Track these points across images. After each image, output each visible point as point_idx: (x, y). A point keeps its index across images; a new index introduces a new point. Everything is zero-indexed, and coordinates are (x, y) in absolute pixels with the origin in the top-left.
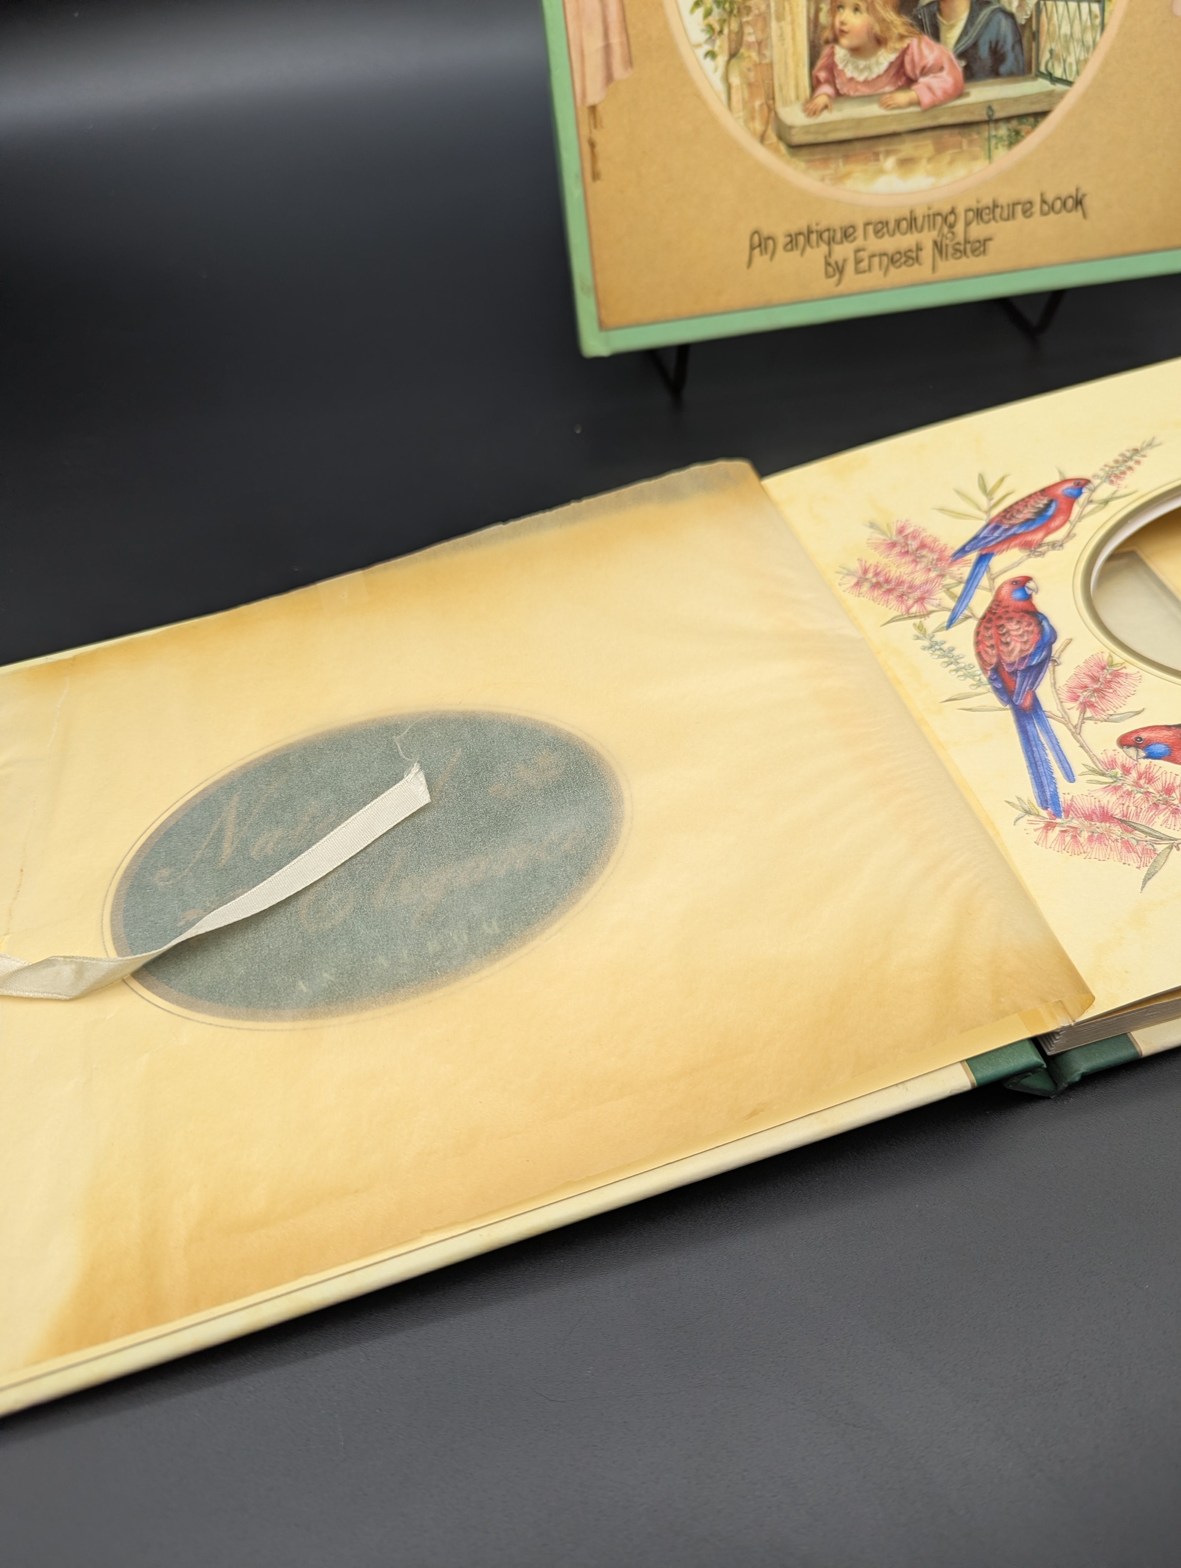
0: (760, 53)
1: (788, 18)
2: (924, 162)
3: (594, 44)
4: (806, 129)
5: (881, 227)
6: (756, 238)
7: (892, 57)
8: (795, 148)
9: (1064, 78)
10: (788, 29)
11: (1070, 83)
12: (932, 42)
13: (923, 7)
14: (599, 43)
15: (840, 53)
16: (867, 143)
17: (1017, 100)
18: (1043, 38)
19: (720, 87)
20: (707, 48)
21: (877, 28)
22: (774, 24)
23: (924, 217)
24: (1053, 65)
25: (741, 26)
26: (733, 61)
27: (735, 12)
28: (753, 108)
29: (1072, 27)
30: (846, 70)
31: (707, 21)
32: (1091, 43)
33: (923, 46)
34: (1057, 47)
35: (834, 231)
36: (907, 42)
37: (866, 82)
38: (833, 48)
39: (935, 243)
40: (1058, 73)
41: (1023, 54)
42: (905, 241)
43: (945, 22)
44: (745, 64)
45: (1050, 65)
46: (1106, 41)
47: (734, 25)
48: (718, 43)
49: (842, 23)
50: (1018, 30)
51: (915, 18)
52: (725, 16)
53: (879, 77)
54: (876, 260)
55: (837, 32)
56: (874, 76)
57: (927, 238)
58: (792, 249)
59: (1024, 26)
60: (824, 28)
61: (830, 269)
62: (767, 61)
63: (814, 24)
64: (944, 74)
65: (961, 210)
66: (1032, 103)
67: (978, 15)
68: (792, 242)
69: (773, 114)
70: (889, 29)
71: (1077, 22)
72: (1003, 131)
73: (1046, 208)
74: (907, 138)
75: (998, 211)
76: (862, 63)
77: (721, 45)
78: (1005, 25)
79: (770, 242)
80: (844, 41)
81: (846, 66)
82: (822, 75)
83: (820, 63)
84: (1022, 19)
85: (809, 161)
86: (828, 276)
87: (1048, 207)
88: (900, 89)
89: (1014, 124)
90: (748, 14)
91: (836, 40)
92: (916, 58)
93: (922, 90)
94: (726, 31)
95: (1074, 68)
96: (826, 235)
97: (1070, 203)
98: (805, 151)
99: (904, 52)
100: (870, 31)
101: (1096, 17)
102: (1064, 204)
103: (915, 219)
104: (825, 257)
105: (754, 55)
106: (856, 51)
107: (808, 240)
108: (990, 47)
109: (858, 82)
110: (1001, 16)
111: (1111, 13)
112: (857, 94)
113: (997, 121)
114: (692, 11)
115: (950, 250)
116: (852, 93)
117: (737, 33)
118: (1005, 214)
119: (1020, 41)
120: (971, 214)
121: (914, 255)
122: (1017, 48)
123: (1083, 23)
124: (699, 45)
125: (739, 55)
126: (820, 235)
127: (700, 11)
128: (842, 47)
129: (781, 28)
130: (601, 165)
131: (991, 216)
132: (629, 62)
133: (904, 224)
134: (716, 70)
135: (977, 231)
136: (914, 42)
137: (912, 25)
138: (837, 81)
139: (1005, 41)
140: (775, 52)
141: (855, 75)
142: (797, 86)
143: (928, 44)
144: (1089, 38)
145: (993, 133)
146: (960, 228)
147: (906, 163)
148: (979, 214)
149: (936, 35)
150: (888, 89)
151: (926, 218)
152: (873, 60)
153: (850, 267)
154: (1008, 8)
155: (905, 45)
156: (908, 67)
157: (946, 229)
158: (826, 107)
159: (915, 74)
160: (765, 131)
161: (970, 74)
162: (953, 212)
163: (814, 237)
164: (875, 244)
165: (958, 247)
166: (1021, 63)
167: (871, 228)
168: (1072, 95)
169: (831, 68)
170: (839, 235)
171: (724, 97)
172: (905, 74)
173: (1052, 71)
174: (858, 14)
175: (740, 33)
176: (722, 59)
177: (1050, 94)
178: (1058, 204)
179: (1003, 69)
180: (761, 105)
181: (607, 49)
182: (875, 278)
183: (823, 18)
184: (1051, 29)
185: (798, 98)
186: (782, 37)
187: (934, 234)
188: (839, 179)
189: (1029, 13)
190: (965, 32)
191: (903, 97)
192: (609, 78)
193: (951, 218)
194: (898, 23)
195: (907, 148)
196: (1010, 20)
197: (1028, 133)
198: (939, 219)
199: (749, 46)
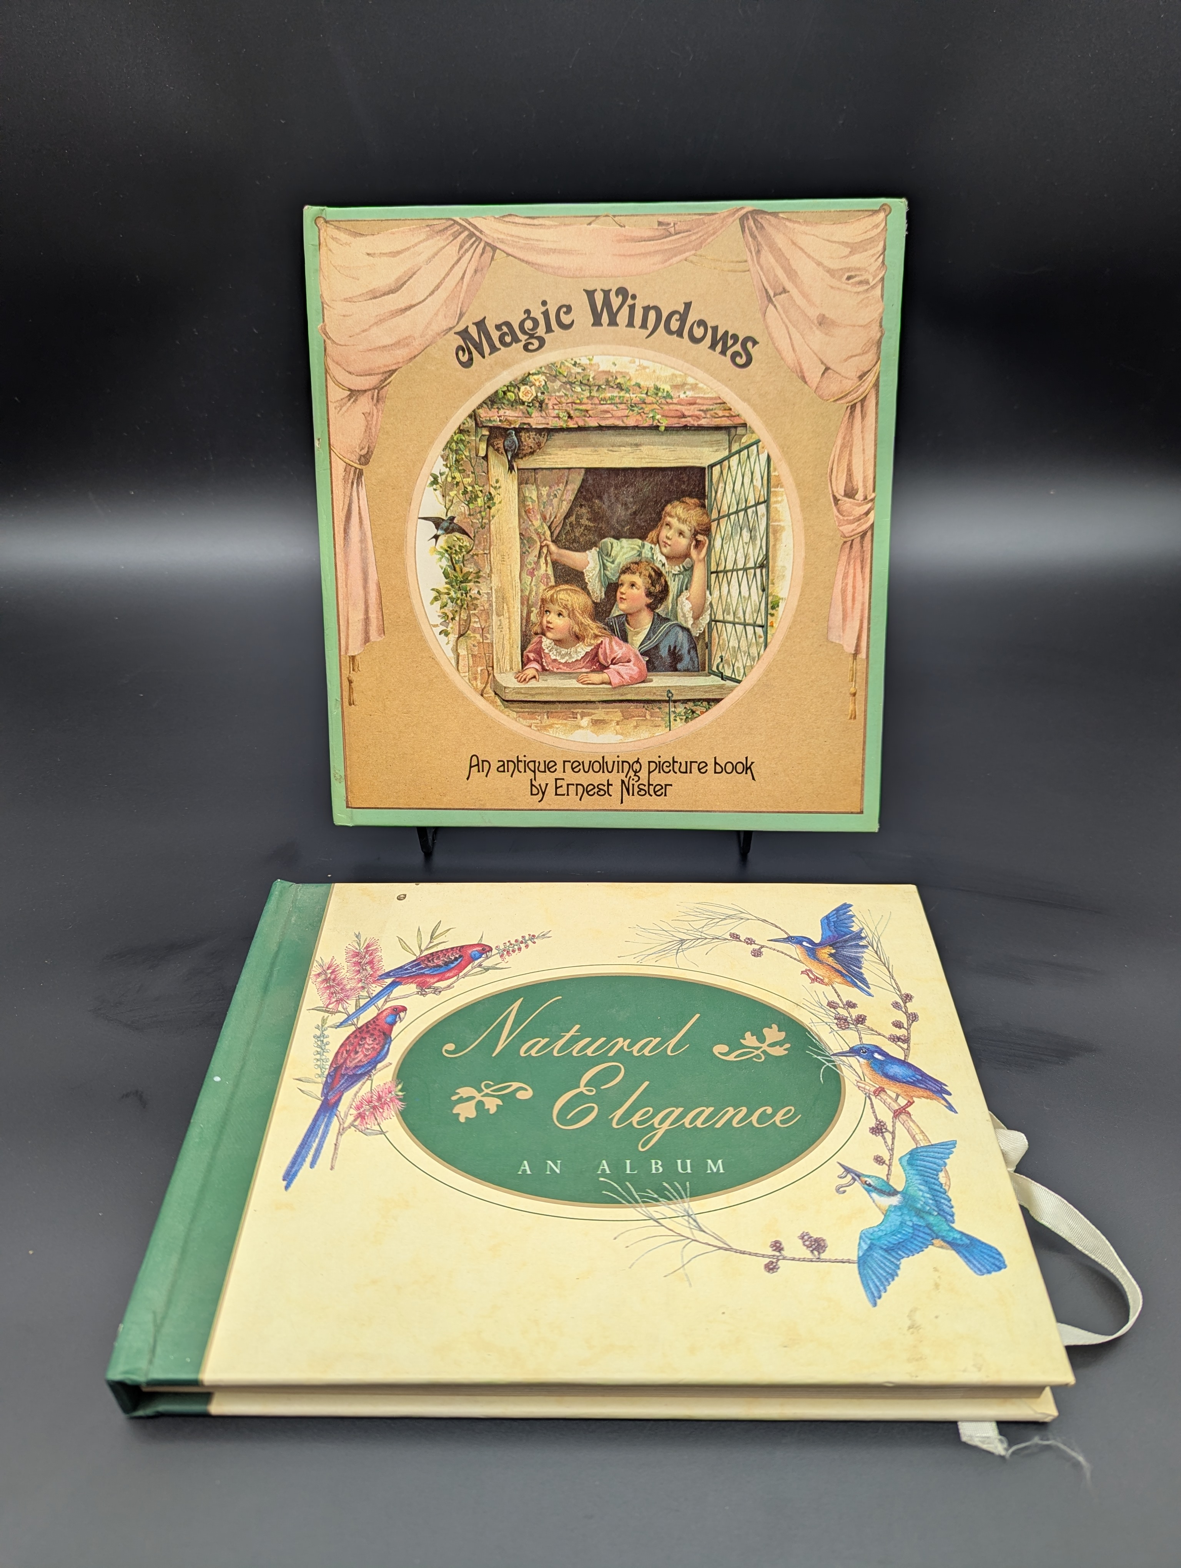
0: (482, 636)
1: (506, 615)
2: (614, 724)
3: (357, 616)
4: (518, 691)
5: (576, 766)
6: (475, 760)
7: (589, 649)
8: (508, 702)
9: (733, 676)
10: (505, 622)
11: (739, 682)
12: (622, 642)
13: (614, 617)
14: (361, 616)
15: (546, 643)
16: (566, 705)
17: (692, 688)
18: (714, 649)
19: (451, 655)
20: (443, 628)
21: (576, 628)
22: (494, 617)
23: (614, 762)
24: (723, 667)
25: (469, 616)
26: (461, 639)
27: (465, 606)
28: (477, 671)
29: (739, 642)
30: (551, 653)
31: (443, 610)
32: (756, 655)
33: (613, 643)
34: (726, 656)
35: (539, 762)
36: (601, 639)
37: (566, 664)
38: (541, 637)
39: (623, 782)
40: (728, 673)
41: (697, 657)
42: (600, 778)
43: (632, 629)
44: (470, 642)
45: (720, 667)
46: (768, 656)
47: (464, 616)
48: (451, 625)
49: (548, 622)
50: (693, 642)
51: (607, 624)
52: (458, 609)
53: (576, 661)
54: (572, 789)
55: (545, 628)
56: (574, 660)
57: (616, 778)
58: (504, 771)
59: (698, 638)
60: (534, 624)
61: (535, 791)
62: (489, 641)
63: (526, 621)
64: (631, 664)
65: (644, 762)
66: (706, 692)
67: (659, 627)
68: (503, 767)
69: (491, 676)
70: (586, 629)
71: (743, 639)
72: (680, 709)
73: (718, 769)
74: (600, 705)
75: (677, 766)
76: (564, 651)
77: (453, 627)
78: (682, 637)
79: (486, 764)
80: (549, 634)
81: (550, 651)
82: (532, 656)
83: (530, 647)
84: (696, 633)
85: (517, 712)
86: (532, 794)
87: (720, 768)
88: (593, 671)
89: (690, 705)
90: (475, 609)
91: (543, 634)
92: (608, 651)
93: (611, 674)
94: (457, 618)
95: (742, 671)
96: (531, 765)
97: (740, 768)
98: (516, 705)
99: (599, 646)
100: (570, 630)
101: (760, 637)
102: (734, 768)
103: (606, 763)
104: (531, 780)
105: (478, 636)
106: (558, 642)
107: (516, 766)
108: (669, 650)
109: (560, 663)
110: (678, 629)
111: (773, 635)
112: (559, 671)
113: (675, 701)
114: (432, 603)
115: (636, 790)
116: (555, 670)
117: (465, 621)
118: (683, 769)
119: (695, 648)
120: (653, 766)
121: (605, 788)
122: (692, 652)
123: (749, 641)
124: (437, 626)
125: (466, 635)
126: (526, 765)
127: (438, 604)
128: (548, 638)
129: (500, 620)
130: (355, 696)
131: (671, 768)
132: (382, 631)
133: (596, 767)
134: (448, 643)
135: (658, 778)
136: (607, 640)
137: (605, 629)
138: (543, 660)
139: (682, 646)
140: (495, 636)
141: (558, 658)
142: (511, 661)
143: (616, 642)
144: (754, 651)
145: (673, 709)
146: (643, 774)
147: (597, 723)
148: (660, 766)
149: (625, 639)
150: (584, 670)
151: (616, 763)
152: (573, 649)
153: (551, 790)
154: (685, 625)
155: (599, 642)
156: (601, 657)
157: (631, 773)
158: (534, 677)
159: (608, 663)
160: (485, 687)
161: (652, 667)
162: (637, 762)
163: (521, 765)
164: (571, 777)
165: (641, 787)
166: (696, 662)
167: (568, 765)
168: (739, 691)
169: (539, 652)
170: (542, 768)
171: (454, 662)
172: (598, 661)
173: (722, 671)
174: (561, 617)
175: (468, 621)
176: (453, 637)
177: (721, 687)
178: (729, 768)
179: (679, 666)
180: (481, 670)
181: (367, 620)
182: (572, 800)
183: (533, 617)
184: (721, 642)
185: (511, 668)
186: (500, 627)
187: (622, 776)
188: (543, 728)
189: (702, 629)
190: (648, 637)
191: (596, 677)
192: (367, 640)
193: (636, 767)
194: (594, 627)
195: (600, 713)
196: (686, 633)
197: (702, 713)
198: (626, 765)
199: (474, 631)
